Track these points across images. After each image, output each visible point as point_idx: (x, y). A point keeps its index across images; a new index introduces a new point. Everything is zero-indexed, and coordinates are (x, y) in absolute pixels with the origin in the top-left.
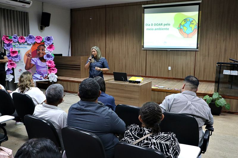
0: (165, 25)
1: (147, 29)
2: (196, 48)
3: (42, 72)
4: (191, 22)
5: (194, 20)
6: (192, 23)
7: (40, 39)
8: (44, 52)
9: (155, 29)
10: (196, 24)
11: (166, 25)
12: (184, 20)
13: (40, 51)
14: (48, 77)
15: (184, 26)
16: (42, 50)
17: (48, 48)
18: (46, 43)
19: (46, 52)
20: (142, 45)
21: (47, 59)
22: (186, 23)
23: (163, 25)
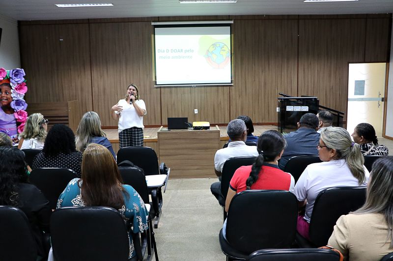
0: (186, 51)
1: (161, 57)
2: (230, 82)
3: (7, 132)
4: (221, 48)
5: (225, 45)
6: (223, 49)
7: (3, 73)
8: (8, 96)
9: (173, 58)
10: (228, 51)
11: (188, 51)
12: (213, 45)
13: (3, 95)
14: (18, 139)
15: (212, 53)
16: (6, 93)
17: (16, 89)
18: (13, 81)
19: (12, 96)
20: (154, 80)
21: (16, 107)
22: (215, 49)
23: (184, 51)
